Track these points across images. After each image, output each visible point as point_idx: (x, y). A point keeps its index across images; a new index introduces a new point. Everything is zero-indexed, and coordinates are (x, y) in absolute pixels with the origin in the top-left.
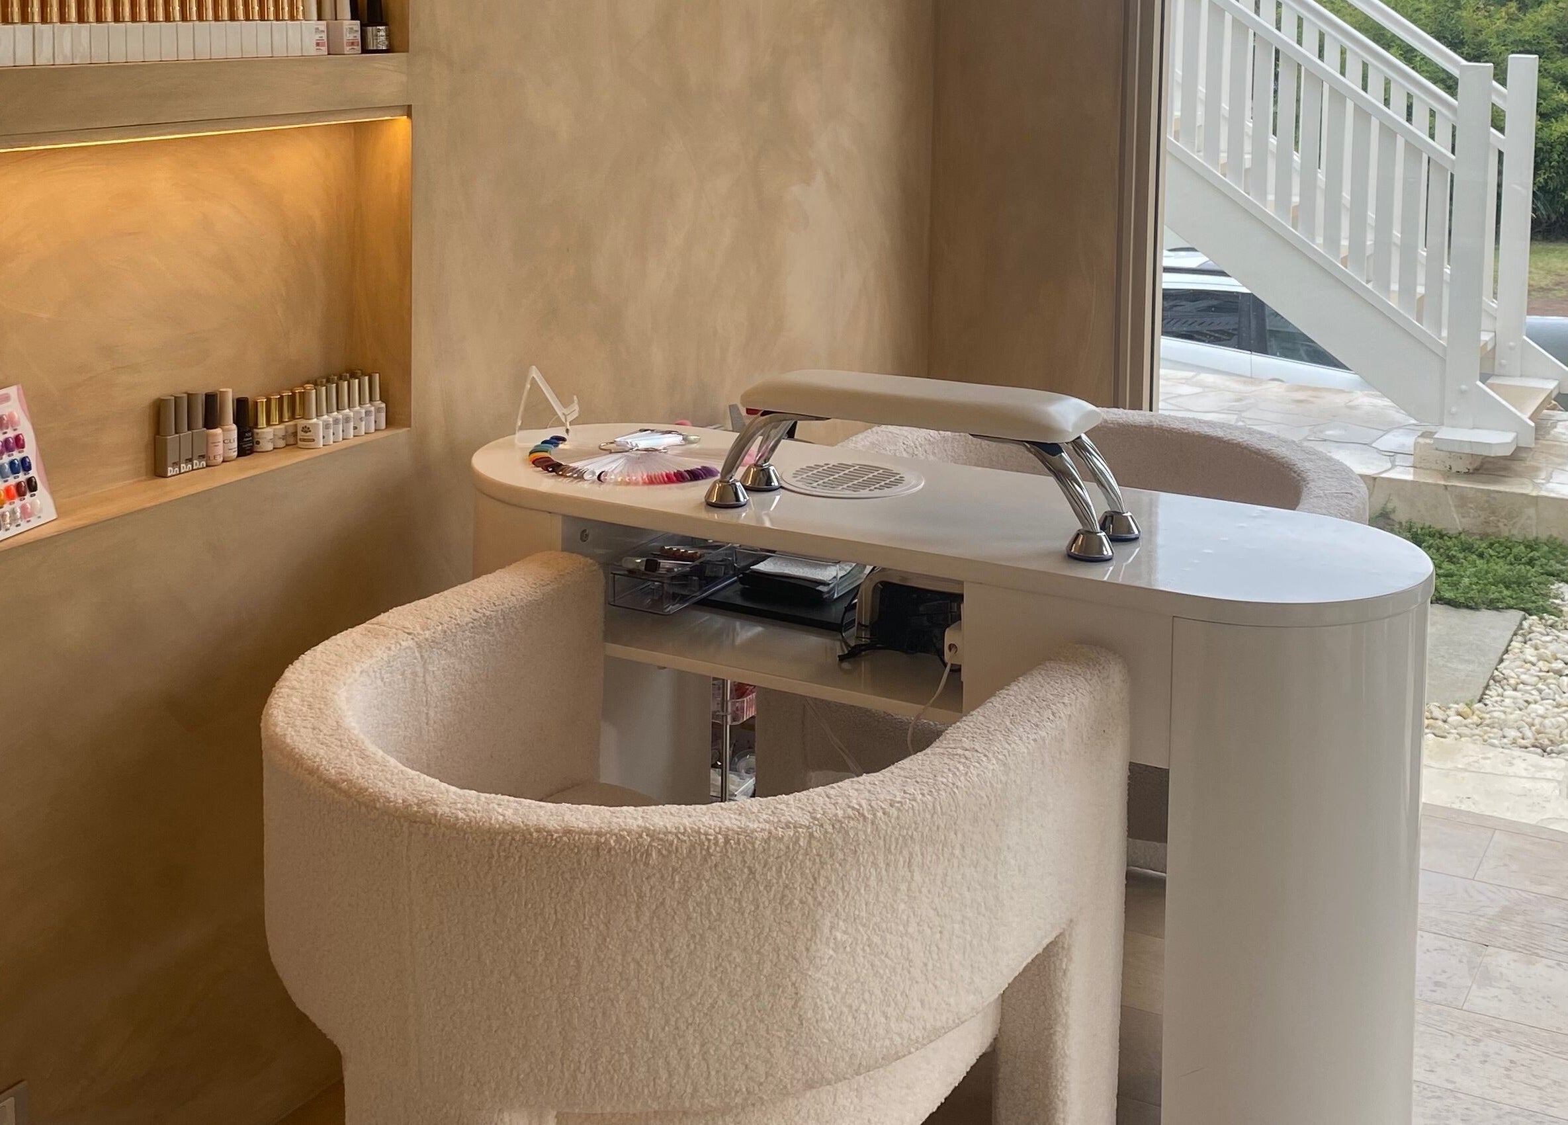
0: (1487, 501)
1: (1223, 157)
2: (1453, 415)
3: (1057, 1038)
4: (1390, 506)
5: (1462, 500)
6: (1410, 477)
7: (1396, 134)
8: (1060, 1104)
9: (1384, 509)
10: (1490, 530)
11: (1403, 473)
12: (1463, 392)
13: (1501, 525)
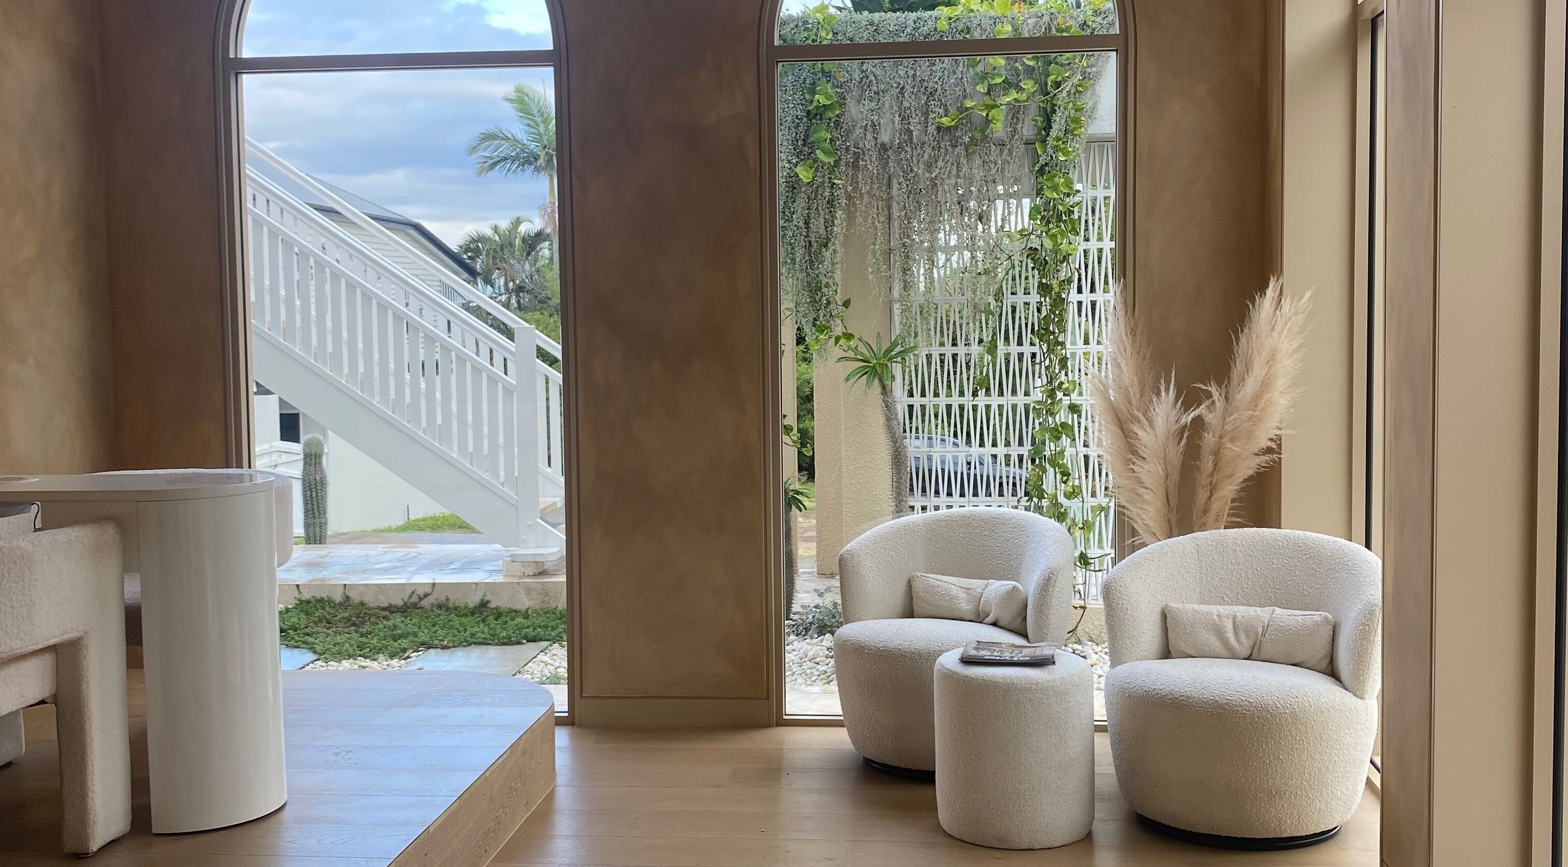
0: (543, 589)
1: (346, 371)
2: (524, 540)
3: (84, 688)
4: (488, 598)
5: (529, 590)
6: (502, 580)
7: (466, 361)
8: (87, 719)
9: (482, 600)
10: (545, 606)
11: (499, 579)
12: (529, 526)
13: (551, 602)
